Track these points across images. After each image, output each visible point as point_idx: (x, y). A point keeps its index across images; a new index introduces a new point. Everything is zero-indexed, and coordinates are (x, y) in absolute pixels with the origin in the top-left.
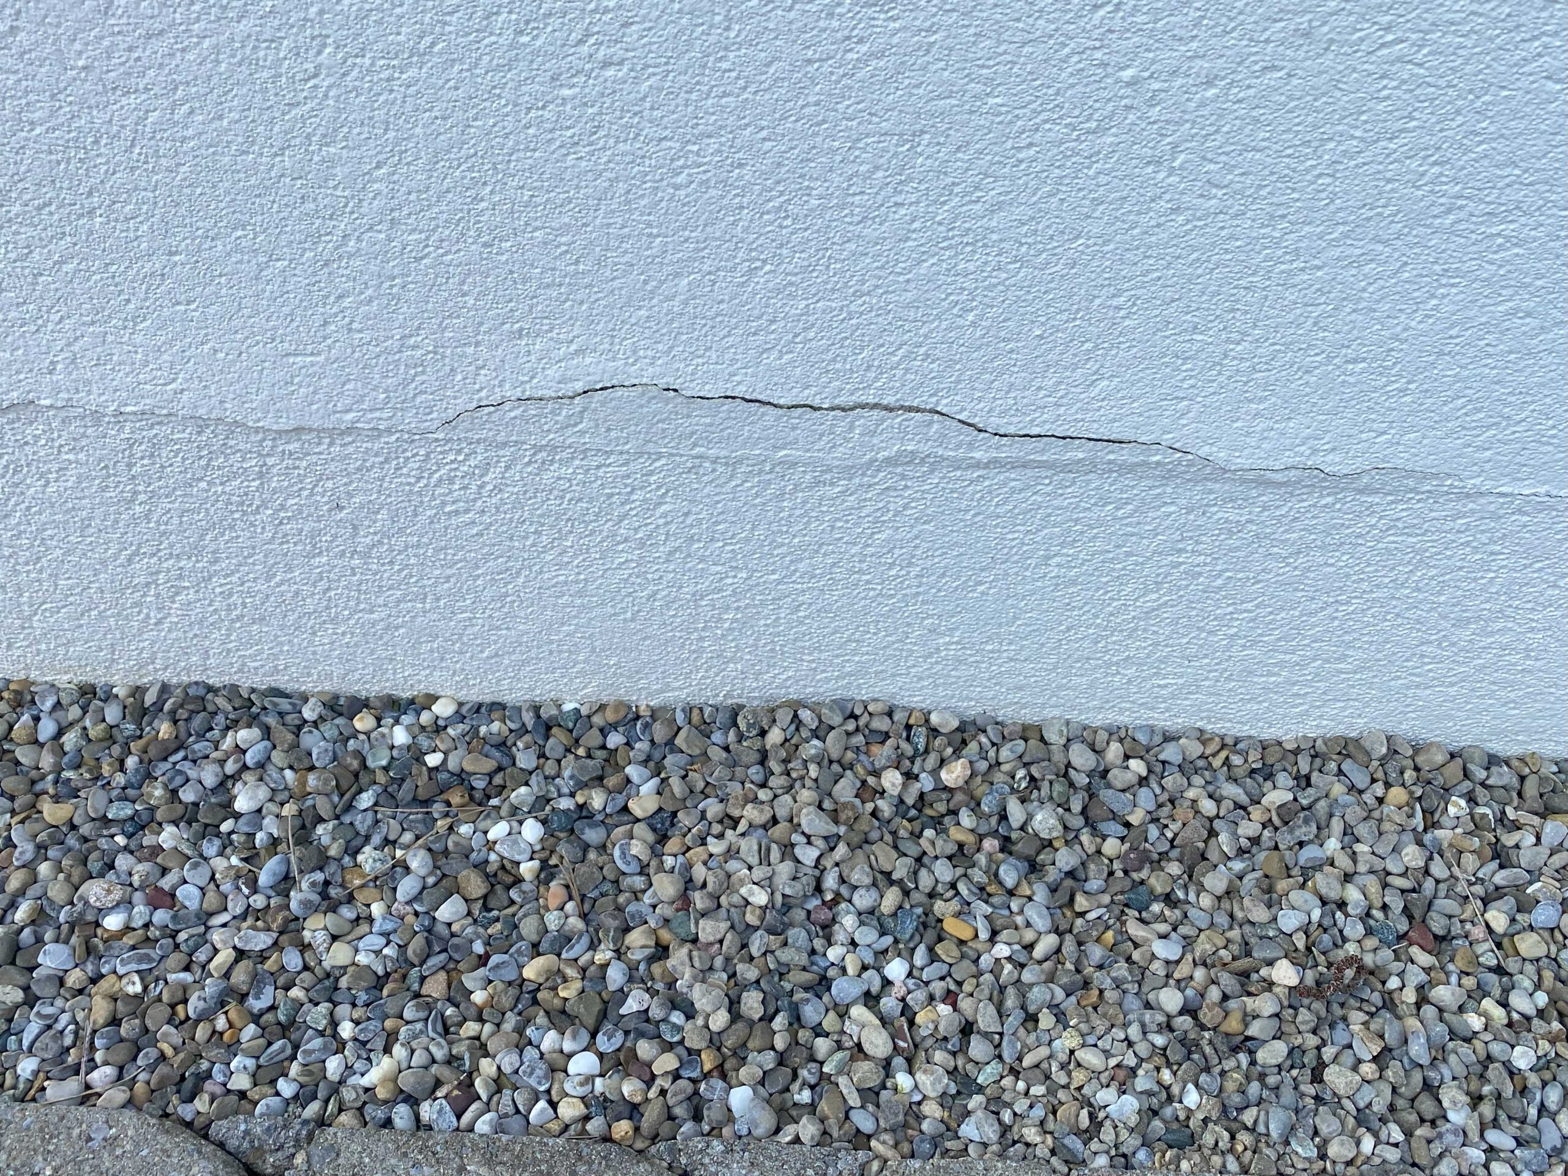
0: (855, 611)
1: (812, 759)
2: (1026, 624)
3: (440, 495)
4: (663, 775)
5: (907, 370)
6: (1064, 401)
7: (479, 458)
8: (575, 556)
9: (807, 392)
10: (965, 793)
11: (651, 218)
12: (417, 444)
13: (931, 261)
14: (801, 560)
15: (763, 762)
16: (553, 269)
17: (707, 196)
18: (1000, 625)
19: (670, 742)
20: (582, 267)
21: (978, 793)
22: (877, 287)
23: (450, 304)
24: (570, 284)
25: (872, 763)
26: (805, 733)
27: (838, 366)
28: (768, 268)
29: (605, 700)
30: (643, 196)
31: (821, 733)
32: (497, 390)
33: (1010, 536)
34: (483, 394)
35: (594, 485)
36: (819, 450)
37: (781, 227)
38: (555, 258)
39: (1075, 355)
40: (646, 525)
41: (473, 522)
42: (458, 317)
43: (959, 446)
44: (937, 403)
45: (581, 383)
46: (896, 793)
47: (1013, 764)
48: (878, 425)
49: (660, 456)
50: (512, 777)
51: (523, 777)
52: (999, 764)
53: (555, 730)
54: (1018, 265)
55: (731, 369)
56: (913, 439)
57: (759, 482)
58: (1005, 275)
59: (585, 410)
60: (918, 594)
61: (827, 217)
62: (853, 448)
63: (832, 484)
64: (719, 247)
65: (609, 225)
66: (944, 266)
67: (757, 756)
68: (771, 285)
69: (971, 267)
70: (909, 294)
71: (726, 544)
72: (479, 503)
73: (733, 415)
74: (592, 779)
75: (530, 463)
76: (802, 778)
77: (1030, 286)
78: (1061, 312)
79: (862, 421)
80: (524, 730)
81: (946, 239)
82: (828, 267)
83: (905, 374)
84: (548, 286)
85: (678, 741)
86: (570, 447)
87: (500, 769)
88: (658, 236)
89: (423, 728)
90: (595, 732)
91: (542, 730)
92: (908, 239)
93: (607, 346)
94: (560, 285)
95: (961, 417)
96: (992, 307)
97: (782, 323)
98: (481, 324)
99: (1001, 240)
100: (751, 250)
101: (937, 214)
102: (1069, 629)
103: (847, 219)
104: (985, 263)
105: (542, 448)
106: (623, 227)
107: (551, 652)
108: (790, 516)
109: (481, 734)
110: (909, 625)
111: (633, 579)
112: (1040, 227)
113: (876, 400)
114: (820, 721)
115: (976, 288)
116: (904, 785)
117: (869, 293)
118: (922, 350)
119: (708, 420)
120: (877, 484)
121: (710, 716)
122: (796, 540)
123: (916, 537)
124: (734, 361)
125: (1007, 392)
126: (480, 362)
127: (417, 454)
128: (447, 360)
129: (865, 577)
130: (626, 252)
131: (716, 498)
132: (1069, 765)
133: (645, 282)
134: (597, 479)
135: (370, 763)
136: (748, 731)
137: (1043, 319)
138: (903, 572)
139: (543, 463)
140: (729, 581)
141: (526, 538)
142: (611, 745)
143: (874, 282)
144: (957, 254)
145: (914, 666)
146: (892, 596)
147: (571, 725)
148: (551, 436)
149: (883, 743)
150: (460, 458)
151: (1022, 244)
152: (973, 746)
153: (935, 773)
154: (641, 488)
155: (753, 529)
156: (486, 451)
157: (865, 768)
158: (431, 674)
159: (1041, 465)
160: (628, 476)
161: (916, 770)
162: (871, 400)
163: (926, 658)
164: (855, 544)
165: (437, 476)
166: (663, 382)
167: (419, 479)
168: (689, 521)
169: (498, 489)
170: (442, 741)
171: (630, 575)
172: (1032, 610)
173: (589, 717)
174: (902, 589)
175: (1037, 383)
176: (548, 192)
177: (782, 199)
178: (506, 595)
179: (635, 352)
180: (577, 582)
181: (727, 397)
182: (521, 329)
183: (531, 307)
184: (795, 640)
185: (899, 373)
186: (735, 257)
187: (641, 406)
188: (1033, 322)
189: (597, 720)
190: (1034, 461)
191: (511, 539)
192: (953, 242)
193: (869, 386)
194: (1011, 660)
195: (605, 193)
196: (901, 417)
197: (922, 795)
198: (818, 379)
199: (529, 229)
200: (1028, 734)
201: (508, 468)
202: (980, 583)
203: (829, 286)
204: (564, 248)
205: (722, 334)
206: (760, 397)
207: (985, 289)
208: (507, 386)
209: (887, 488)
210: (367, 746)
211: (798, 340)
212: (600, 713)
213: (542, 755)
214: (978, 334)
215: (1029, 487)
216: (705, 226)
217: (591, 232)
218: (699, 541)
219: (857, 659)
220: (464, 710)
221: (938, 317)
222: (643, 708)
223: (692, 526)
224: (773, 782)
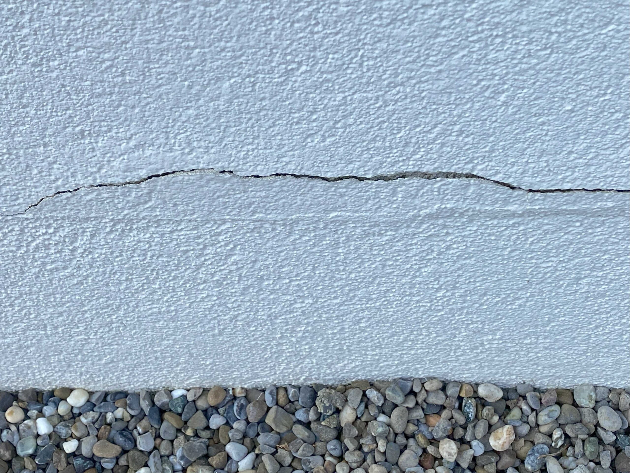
0: (409, 321)
1: (380, 435)
2: (559, 325)
3: (40, 258)
4: (257, 452)
5: (443, 145)
6: (595, 161)
7: (67, 230)
8: (164, 294)
9: (351, 166)
10: (511, 456)
11: (187, 33)
12: (11, 222)
13: (461, 54)
14: (359, 289)
15: (339, 437)
16: (101, 82)
17: (237, 11)
18: (536, 327)
19: (262, 421)
20: (128, 78)
21: (522, 452)
22: (410, 78)
23: (14, 115)
24: (119, 93)
25: (431, 433)
26: (373, 411)
27: (378, 144)
28: (303, 68)
29: (207, 386)
30: (175, 14)
31: (387, 410)
32: (70, 179)
33: (544, 265)
34: (59, 183)
35: (171, 245)
36: (366, 211)
37: (312, 33)
38: (102, 72)
39: (605, 124)
40: (221, 270)
41: (73, 275)
42: (23, 124)
43: (496, 201)
44: (473, 168)
45: (144, 171)
46: (452, 460)
47: (550, 425)
48: (418, 190)
49: (224, 222)
50: (134, 460)
51: (142, 459)
52: (538, 425)
53: (166, 416)
54: (548, 51)
55: (279, 152)
56: (452, 199)
57: (315, 236)
58: (535, 61)
59: (151, 191)
60: (463, 308)
61: (357, 21)
62: (398, 208)
63: (380, 235)
64: (255, 53)
65: (147, 42)
66: (475, 56)
67: (334, 433)
68: (308, 83)
69: (501, 56)
70: (441, 83)
71: (292, 281)
72: (74, 262)
73: (285, 188)
74: (199, 458)
75: (111, 232)
76: (372, 451)
77: (561, 69)
78: (591, 89)
79: (404, 187)
80: (142, 416)
81: (474, 33)
82: (361, 65)
83: (441, 147)
84: (100, 95)
85: (269, 420)
86: (144, 218)
87: (125, 452)
88: (196, 48)
89: (61, 418)
90: (200, 414)
91: (156, 416)
92: (437, 36)
93: (163, 140)
94: (111, 94)
95: (496, 178)
96: (523, 88)
97: (323, 113)
98: (45, 129)
99: (531, 31)
100: (286, 55)
101: (466, 12)
102: (597, 327)
103: (376, 22)
104: (516, 52)
105: (119, 221)
106: (160, 42)
107: (156, 358)
108: (345, 259)
109: (108, 421)
110: (455, 329)
111: (216, 307)
112: (570, 17)
113: (416, 169)
114: (385, 399)
115: (507, 74)
116: (460, 452)
117: (402, 84)
118: (457, 128)
119: (263, 194)
120: (420, 233)
121: (293, 397)
122: (353, 275)
123: (459, 269)
124: (280, 146)
125: (539, 157)
126: (51, 159)
127: (13, 230)
128: (22, 159)
129: (415, 299)
130: (167, 63)
131: (279, 249)
132: (597, 425)
133: (190, 87)
134: (172, 240)
135: (19, 452)
136: (325, 411)
137: (574, 96)
138: (449, 294)
139: (123, 231)
140: (298, 305)
141: (120, 283)
142: (213, 426)
143: (407, 74)
144: (487, 45)
145: (462, 355)
146: (440, 310)
147: (179, 410)
148: (126, 212)
149: (439, 414)
150: (51, 231)
151: (551, 33)
152: (515, 413)
153: (485, 440)
154: (212, 245)
155: (314, 269)
156: (72, 225)
157: (424, 437)
158: (63, 375)
159: (571, 212)
160: (199, 237)
161: (468, 438)
162: (411, 169)
163: (472, 350)
164: (405, 276)
165: (34, 244)
166: (219, 166)
167: (19, 248)
168: (258, 265)
169: (88, 251)
170: (77, 430)
171: (213, 306)
172: (565, 315)
173: (194, 401)
174: (448, 305)
175: (567, 149)
176: (83, 16)
177: (310, 9)
178: (112, 322)
179: (189, 144)
180: (169, 312)
181: (277, 175)
182: (82, 132)
183: (88, 113)
184: (359, 342)
185: (436, 147)
186: (271, 61)
187: (202, 186)
188: (563, 99)
189: (201, 404)
190: (566, 210)
191: (107, 285)
192: (482, 35)
193: (408, 159)
194: (546, 348)
195: (139, 14)
196: (439, 183)
197: (474, 459)
198: (361, 155)
199: (72, 49)
200: (563, 399)
201: (93, 236)
202: (518, 299)
203: (364, 81)
204: (108, 63)
205: (267, 125)
206: (308, 173)
207: (516, 73)
208: (79, 176)
209: (431, 235)
210: (16, 437)
211: (339, 125)
212: (204, 397)
213: (157, 436)
214: (510, 111)
215: (561, 229)
216: (239, 36)
217: (131, 48)
218: (268, 279)
219: (413, 352)
220: (93, 400)
221: (470, 100)
222: (238, 391)
223: (260, 269)
224: (348, 457)
